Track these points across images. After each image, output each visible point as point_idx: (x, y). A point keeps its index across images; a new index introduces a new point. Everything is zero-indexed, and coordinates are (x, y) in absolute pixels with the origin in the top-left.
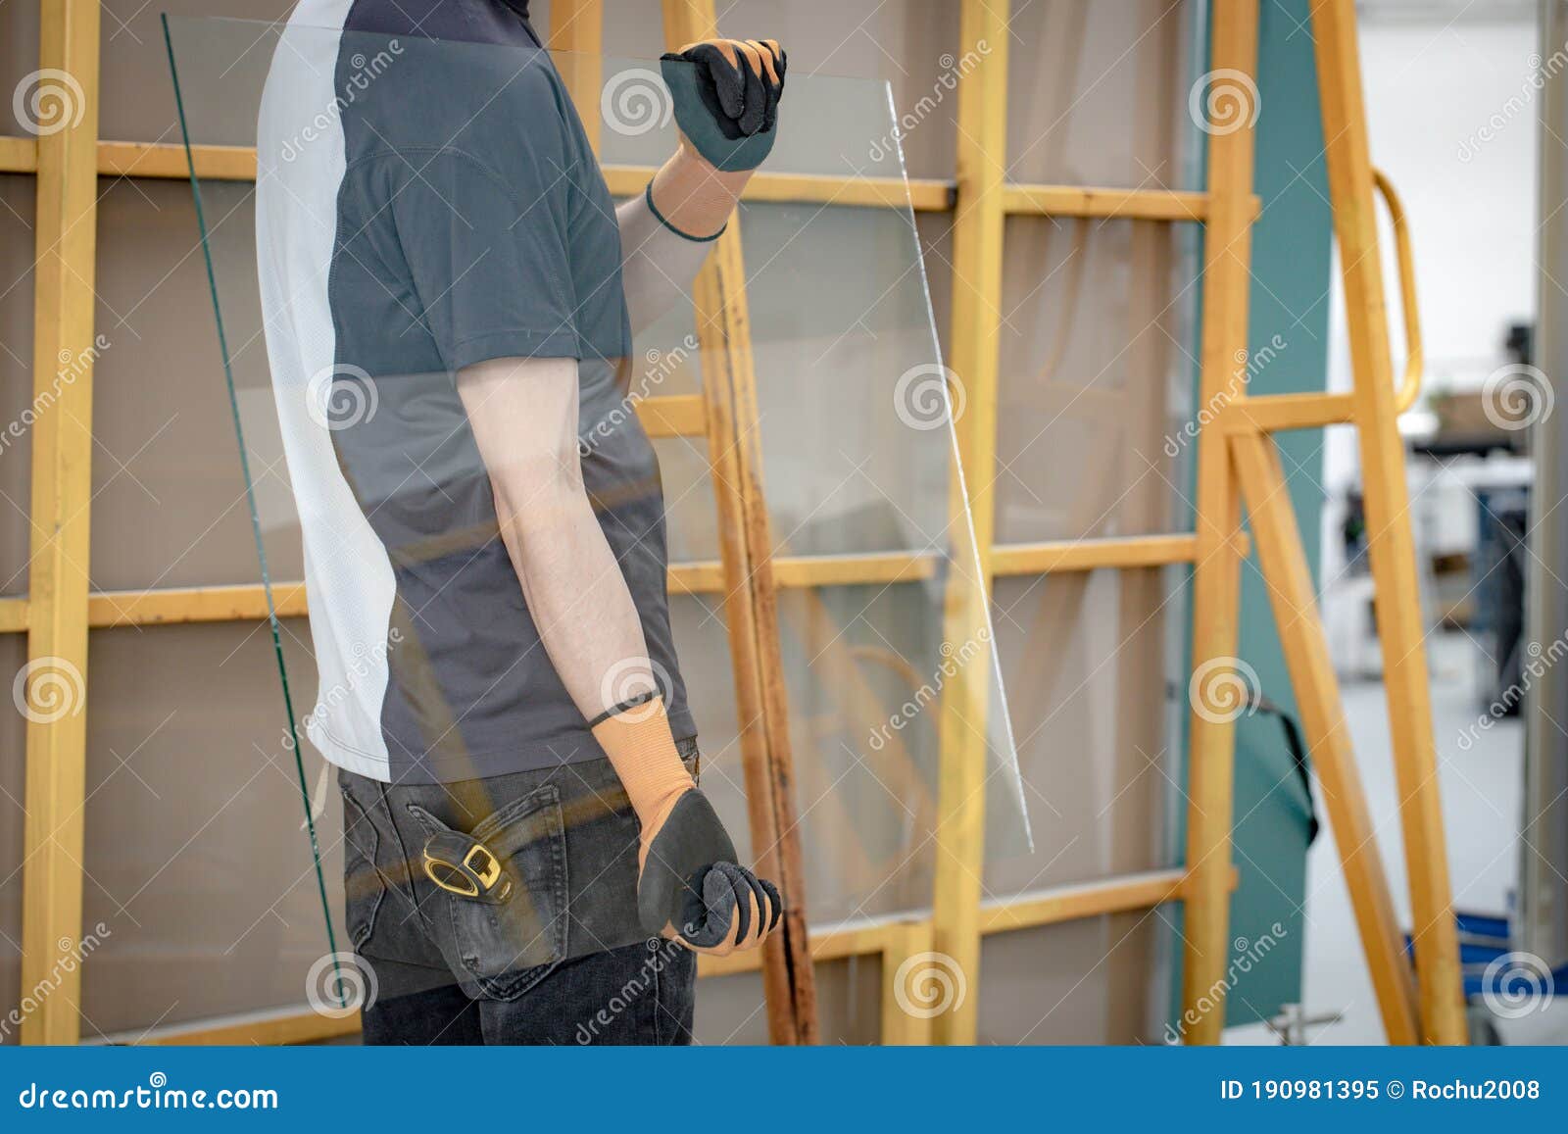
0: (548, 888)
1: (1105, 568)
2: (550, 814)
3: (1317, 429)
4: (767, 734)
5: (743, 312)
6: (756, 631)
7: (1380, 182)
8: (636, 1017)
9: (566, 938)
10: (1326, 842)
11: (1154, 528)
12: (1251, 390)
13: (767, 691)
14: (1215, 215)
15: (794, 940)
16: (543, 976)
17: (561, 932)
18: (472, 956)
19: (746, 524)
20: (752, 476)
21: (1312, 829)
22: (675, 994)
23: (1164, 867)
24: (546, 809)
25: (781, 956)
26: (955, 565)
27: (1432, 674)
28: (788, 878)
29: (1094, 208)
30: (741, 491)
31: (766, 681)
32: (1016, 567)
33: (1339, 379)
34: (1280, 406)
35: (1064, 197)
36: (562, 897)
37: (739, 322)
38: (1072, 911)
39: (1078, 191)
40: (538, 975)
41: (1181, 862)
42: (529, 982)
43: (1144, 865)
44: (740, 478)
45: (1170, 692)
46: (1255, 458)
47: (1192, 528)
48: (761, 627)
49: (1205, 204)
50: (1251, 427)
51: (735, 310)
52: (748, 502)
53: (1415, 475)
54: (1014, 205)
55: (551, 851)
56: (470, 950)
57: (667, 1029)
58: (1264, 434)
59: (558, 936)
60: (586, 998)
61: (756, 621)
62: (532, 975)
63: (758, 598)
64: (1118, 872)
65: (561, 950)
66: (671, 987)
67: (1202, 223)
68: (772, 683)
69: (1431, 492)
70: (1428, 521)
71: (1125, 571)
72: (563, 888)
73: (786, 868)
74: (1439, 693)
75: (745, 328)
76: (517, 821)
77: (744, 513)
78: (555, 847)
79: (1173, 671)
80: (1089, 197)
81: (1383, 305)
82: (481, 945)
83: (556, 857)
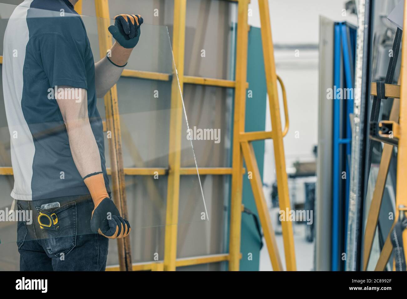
0: (72, 228)
1: (209, 175)
2: (73, 209)
3: (263, 140)
4: (121, 207)
5: (116, 100)
6: (119, 181)
7: (278, 78)
8: (93, 262)
9: (75, 241)
10: (265, 249)
11: (221, 166)
12: (246, 130)
13: (122, 197)
14: (237, 86)
15: (128, 260)
16: (71, 251)
17: (74, 239)
18: (49, 248)
19: (117, 154)
20: (118, 142)
21: (261, 245)
22: (102, 257)
23: (223, 253)
24: (72, 207)
25: (124, 264)
26: (170, 171)
27: (294, 233)
28: (126, 244)
29: (207, 83)
30: (116, 145)
31: (121, 194)
32: (186, 173)
33: (268, 128)
34: (253, 135)
35: (199, 80)
36: (75, 230)
37: (115, 103)
38: (199, 262)
39: (202, 78)
40: (69, 251)
41: (228, 252)
42: (67, 253)
43: (218, 252)
44: (115, 143)
45: (225, 209)
46: (247, 148)
47: (231, 166)
48: (120, 180)
49: (235, 84)
50: (246, 140)
51: (114, 100)
52: (117, 148)
53: (290, 183)
54: (186, 81)
55: (73, 218)
56: (49, 247)
57: (101, 265)
58: (249, 142)
59: (74, 240)
60: (80, 256)
61: (119, 179)
62: (68, 251)
63: (120, 173)
64: (212, 253)
65: (74, 244)
66: (102, 255)
67: (234, 88)
68: (123, 194)
69: (294, 188)
70: (294, 196)
71: (214, 176)
72: (76, 228)
73: (125, 242)
74: (296, 237)
75: (117, 104)
76: (65, 210)
77: (116, 151)
78: (74, 217)
79: (226, 204)
80: (205, 80)
81: (279, 109)
82: (52, 246)
83: (74, 220)
